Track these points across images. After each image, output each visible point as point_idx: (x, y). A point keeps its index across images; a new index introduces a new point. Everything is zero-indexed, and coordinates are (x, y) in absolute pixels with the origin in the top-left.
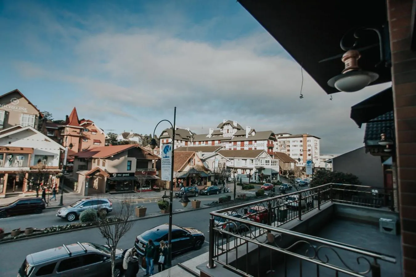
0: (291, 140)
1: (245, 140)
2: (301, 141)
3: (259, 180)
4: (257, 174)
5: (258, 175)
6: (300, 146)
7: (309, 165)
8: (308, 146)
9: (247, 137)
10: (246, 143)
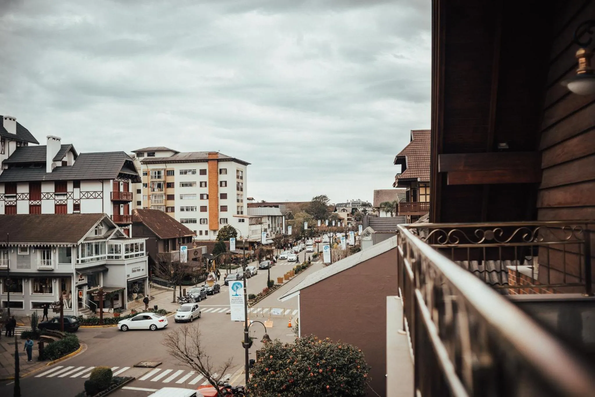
0: (177, 168)
1: (44, 178)
2: (203, 172)
3: (92, 307)
4: (86, 289)
5: (88, 293)
6: (201, 186)
7: (237, 295)
8: (221, 186)
9: (49, 169)
10: (48, 189)
